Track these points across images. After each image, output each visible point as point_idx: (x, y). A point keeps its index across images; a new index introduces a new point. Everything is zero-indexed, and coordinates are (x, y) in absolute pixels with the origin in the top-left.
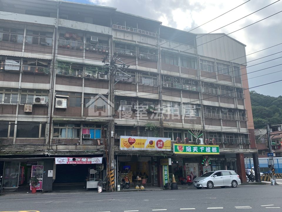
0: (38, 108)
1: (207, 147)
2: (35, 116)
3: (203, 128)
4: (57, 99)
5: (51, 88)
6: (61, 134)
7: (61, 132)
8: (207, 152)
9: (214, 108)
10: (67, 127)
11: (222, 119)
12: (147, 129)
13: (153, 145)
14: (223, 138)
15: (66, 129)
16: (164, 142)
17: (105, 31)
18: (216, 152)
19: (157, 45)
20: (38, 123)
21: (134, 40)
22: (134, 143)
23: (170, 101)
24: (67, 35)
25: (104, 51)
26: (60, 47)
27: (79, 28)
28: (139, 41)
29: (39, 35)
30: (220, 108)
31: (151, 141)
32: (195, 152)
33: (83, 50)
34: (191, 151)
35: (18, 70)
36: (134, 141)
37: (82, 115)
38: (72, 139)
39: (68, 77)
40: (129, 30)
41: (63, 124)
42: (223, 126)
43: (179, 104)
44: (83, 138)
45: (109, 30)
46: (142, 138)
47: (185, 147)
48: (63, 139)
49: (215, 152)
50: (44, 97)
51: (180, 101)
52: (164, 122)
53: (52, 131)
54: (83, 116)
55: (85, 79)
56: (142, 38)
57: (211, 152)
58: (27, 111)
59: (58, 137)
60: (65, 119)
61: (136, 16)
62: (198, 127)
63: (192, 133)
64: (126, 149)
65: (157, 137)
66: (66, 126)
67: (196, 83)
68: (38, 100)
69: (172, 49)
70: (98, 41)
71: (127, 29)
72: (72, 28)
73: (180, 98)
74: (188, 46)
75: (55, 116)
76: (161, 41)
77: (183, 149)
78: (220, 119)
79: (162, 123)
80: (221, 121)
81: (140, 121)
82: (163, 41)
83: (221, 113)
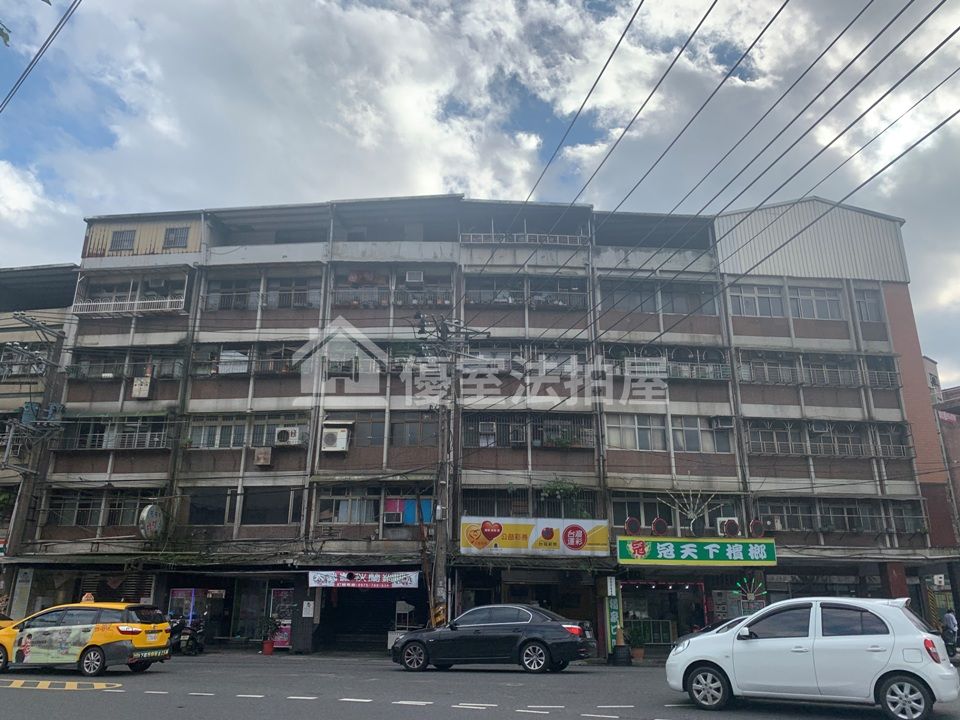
0: (284, 455)
1: (732, 544)
2: (279, 473)
3: (741, 485)
4: (326, 431)
5: (314, 406)
6: (337, 514)
7: (337, 508)
8: (733, 560)
9: (778, 423)
10: (350, 495)
11: (814, 458)
12: (547, 495)
13: (553, 540)
14: (818, 514)
15: (348, 500)
16: (587, 531)
17: (442, 254)
18: (765, 560)
19: (586, 264)
20: (287, 489)
21: (519, 262)
22: (497, 534)
24: (353, 277)
25: (439, 302)
26: (335, 306)
27: (379, 257)
28: (533, 263)
29: (293, 285)
31: (548, 529)
32: (689, 558)
33: (389, 307)
34: (673, 556)
35: (245, 371)
36: (498, 531)
37: (385, 464)
38: (360, 526)
40: (503, 241)
41: (341, 489)
42: (816, 477)
44: (386, 522)
45: (453, 250)
46: (522, 521)
47: (654, 544)
48: (342, 526)
49: (760, 559)
50: (297, 429)
51: (664, 412)
52: (609, 474)
53: (313, 508)
54: (387, 467)
56: (540, 253)
57: (747, 557)
58: (261, 462)
59: (330, 520)
60: (337, 478)
62: (727, 483)
64: (475, 550)
66: (348, 494)
67: (715, 354)
68: (284, 435)
69: (635, 271)
70: (422, 280)
71: (499, 238)
74: (689, 253)
75: (322, 472)
76: (597, 253)
77: (646, 549)
78: (806, 458)
79: (602, 478)
80: (811, 462)
81: (535, 473)
82: (606, 251)
83: (808, 439)
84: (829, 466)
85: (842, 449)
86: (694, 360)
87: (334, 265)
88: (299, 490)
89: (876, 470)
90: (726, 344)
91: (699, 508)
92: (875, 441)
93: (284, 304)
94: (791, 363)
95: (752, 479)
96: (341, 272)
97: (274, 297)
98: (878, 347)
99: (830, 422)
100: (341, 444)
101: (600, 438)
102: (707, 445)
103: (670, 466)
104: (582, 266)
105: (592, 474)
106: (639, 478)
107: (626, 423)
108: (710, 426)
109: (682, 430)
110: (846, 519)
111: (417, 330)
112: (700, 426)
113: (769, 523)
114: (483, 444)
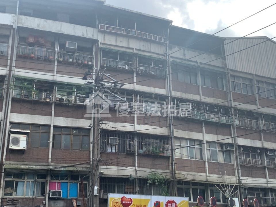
3: (238, 180)
4: (12, 135)
5: (3, 119)
6: (16, 191)
7: (16, 187)
9: (254, 149)
10: (26, 178)
11: (268, 168)
12: (151, 182)
14: (270, 197)
15: (24, 182)
16: (178, 203)
17: (87, 34)
19: (165, 53)
21: (131, 46)
22: (130, 204)
23: (186, 139)
24: (31, 39)
25: (86, 63)
26: (19, 57)
27: (48, 29)
28: (138, 48)
30: (263, 150)
31: (157, 202)
33: (54, 61)
36: (130, 202)
37: (50, 160)
39: (30, 102)
40: (123, 33)
41: (20, 174)
42: (269, 178)
43: (201, 142)
44: (51, 196)
46: (143, 197)
51: (202, 139)
52: (177, 172)
55: (56, 105)
56: (142, 43)
59: (11, 194)
60: (22, 167)
61: (133, 12)
62: (231, 180)
63: (221, 189)
65: (166, 195)
66: (24, 178)
67: (226, 110)
69: (188, 60)
70: (76, 48)
71: (121, 30)
72: (38, 29)
73: (202, 134)
75: (8, 162)
76: (171, 48)
78: (265, 168)
80: (267, 170)
83: (265, 158)
86: (217, 112)
95: (242, 178)
99: (275, 150)
100: (22, 145)
105: (168, 171)
106: (191, 175)
108: (222, 148)
112: (218, 148)
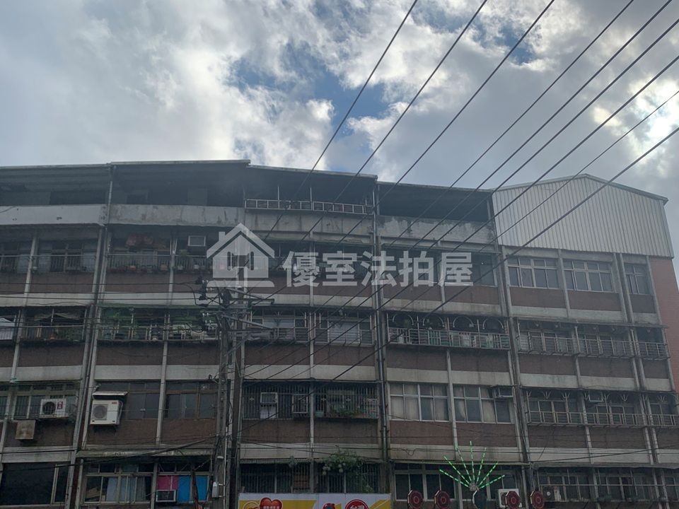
0: (48, 428)
4: (95, 402)
5: (83, 376)
6: (104, 493)
7: (105, 487)
12: (329, 469)
14: (596, 484)
15: (117, 478)
16: (369, 506)
17: (226, 219)
20: (50, 466)
21: (305, 229)
23: (415, 384)
24: (131, 242)
26: (111, 272)
27: (161, 222)
28: (318, 231)
31: (329, 504)
33: (169, 271)
35: (10, 337)
36: (278, 507)
37: (158, 439)
38: (130, 505)
39: (126, 345)
40: (288, 208)
41: (110, 465)
42: (594, 447)
44: (157, 500)
45: (237, 215)
48: (110, 505)
50: (64, 401)
52: (392, 446)
53: (79, 486)
54: (161, 441)
55: (170, 345)
56: (326, 221)
58: (24, 436)
59: (97, 499)
66: (118, 471)
67: (494, 324)
68: (50, 408)
71: (284, 205)
72: (144, 223)
73: (446, 372)
74: (468, 225)
75: (90, 446)
78: (584, 427)
79: (385, 449)
80: (588, 432)
81: (317, 446)
82: (390, 221)
83: (584, 408)
84: (605, 436)
85: (616, 419)
86: (474, 329)
87: (111, 228)
88: (64, 467)
89: (648, 439)
90: (505, 314)
91: (481, 479)
92: (646, 411)
93: (56, 268)
94: (567, 334)
95: (532, 450)
96: (118, 234)
97: (45, 261)
98: (648, 318)
99: (605, 392)
100: (112, 417)
101: (383, 408)
102: (488, 415)
103: (452, 437)
104: (368, 235)
105: (375, 446)
106: (422, 450)
107: (410, 393)
108: (491, 396)
109: (464, 400)
110: (622, 489)
111: (198, 296)
112: (481, 396)
113: (548, 494)
114: (264, 415)
